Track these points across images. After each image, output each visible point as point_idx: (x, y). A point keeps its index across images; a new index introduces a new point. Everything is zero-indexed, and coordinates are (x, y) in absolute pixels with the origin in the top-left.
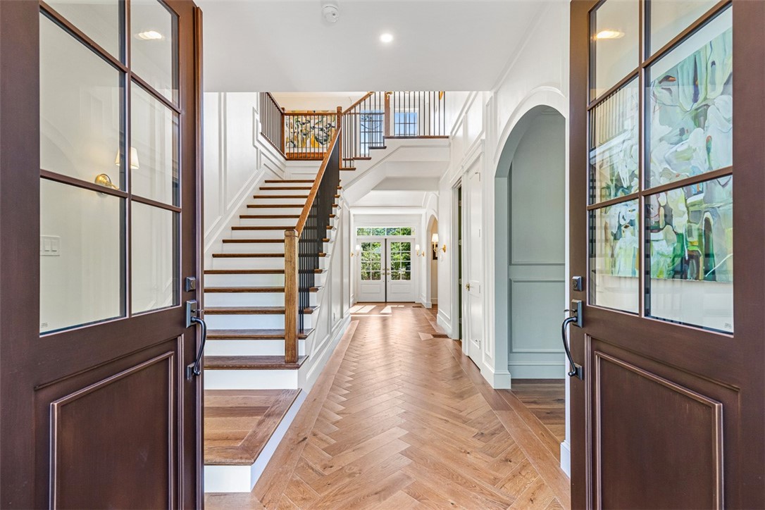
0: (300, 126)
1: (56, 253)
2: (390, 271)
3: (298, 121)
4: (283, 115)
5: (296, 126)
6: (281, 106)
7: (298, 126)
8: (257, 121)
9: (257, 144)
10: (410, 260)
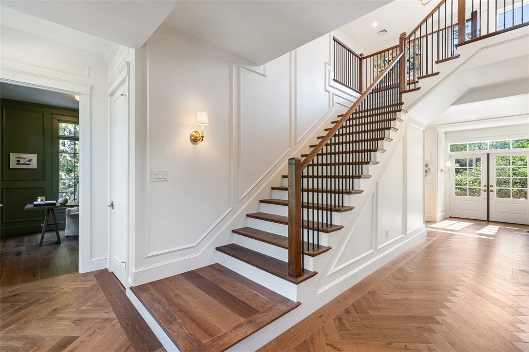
0: (386, 64)
1: (166, 180)
2: (495, 188)
3: (385, 60)
4: (361, 60)
5: (383, 65)
6: (358, 53)
7: (385, 64)
8: (329, 71)
9: (329, 88)
10: (526, 176)
